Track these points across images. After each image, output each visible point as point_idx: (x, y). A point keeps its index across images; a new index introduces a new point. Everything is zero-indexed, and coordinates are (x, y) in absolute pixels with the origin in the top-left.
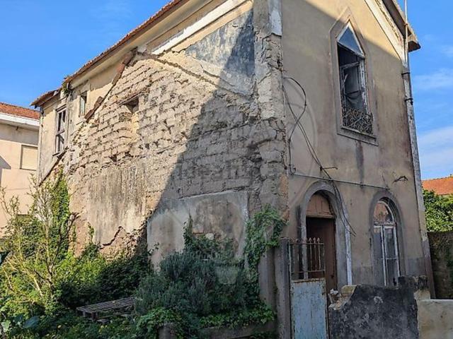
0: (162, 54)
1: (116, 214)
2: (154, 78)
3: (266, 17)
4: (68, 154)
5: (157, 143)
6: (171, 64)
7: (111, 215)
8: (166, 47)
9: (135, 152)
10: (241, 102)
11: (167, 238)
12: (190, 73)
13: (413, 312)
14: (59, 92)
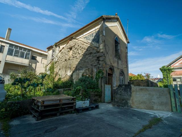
0: (78, 39)
1: (66, 72)
2: (76, 43)
3: (102, 32)
4: (55, 59)
5: (76, 57)
6: (80, 41)
7: (64, 72)
8: (80, 37)
9: (71, 59)
10: (96, 48)
11: (77, 76)
12: (85, 42)
13: (131, 89)
14: (53, 46)
